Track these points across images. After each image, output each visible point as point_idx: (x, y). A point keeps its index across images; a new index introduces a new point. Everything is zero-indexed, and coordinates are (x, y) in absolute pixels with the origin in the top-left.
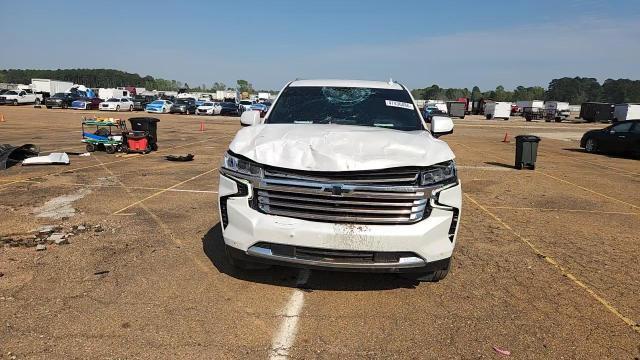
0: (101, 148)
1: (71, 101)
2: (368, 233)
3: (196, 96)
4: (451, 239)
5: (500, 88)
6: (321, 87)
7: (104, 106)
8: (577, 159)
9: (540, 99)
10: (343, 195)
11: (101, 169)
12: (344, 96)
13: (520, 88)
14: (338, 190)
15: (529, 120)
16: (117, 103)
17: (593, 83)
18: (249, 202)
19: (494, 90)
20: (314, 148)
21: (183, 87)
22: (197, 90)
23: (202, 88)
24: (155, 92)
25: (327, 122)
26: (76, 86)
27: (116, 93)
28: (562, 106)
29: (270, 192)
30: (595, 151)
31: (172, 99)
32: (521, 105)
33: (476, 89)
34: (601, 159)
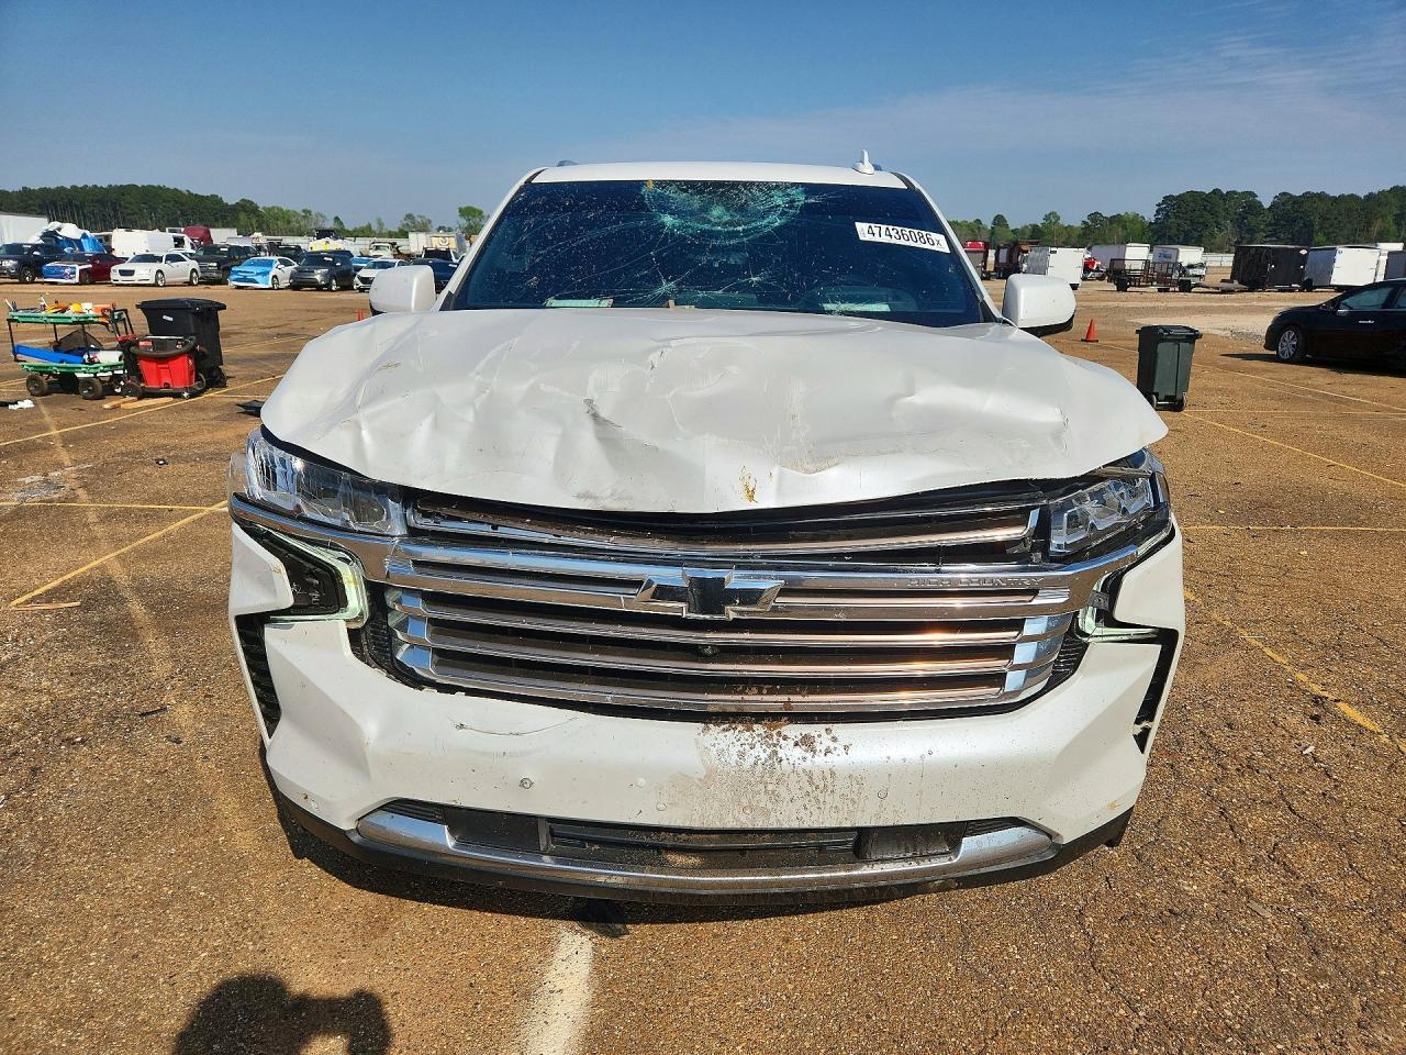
0: (67, 384)
1: (41, 262)
2: (838, 759)
3: (354, 246)
4: (1141, 740)
5: (1052, 218)
6: (639, 184)
7: (123, 273)
8: (1264, 377)
9: (1140, 240)
10: (731, 613)
11: (45, 446)
12: (717, 212)
13: (1095, 216)
14: (711, 595)
15: (1122, 287)
16: (156, 266)
17: (1248, 202)
18: (354, 636)
19: (1039, 222)
20: (604, 414)
21: (329, 225)
22: (365, 232)
23: (375, 227)
24: (260, 238)
25: (661, 302)
26: (55, 225)
27: (157, 241)
28: (1189, 255)
29: (434, 599)
30: (1298, 359)
31: (296, 254)
32: (1103, 256)
33: (999, 220)
34: (1321, 379)
